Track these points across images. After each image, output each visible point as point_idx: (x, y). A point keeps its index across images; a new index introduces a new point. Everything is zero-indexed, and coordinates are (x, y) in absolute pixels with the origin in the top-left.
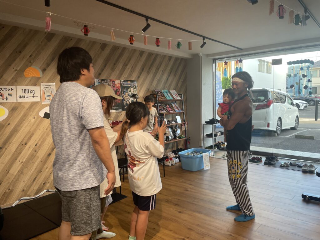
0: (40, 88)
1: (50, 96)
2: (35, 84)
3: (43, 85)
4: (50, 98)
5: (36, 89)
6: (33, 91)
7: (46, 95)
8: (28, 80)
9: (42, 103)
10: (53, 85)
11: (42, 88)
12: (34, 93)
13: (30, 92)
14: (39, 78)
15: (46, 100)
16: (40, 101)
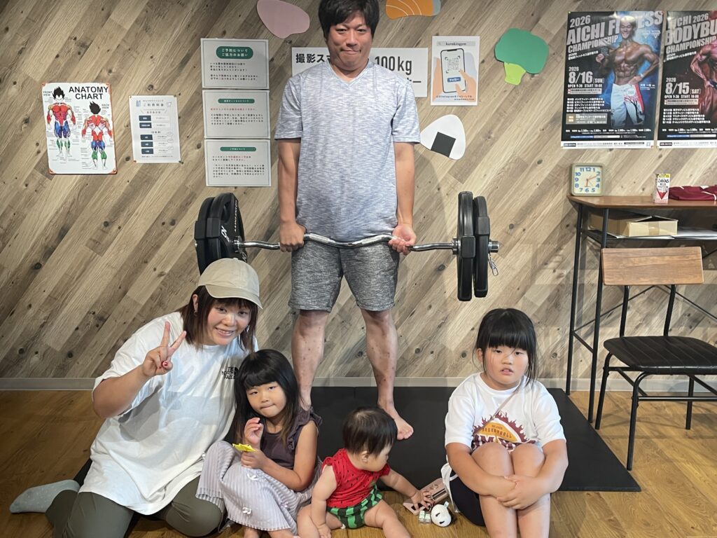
0: (430, 52)
1: (459, 79)
2: (415, 42)
3: (439, 43)
4: (457, 86)
5: (417, 55)
6: (407, 62)
7: (446, 77)
8: (396, 28)
9: (432, 104)
10: (473, 44)
11: (436, 54)
12: (410, 69)
13: (400, 66)
14: (429, 20)
15: (443, 94)
16: (426, 96)
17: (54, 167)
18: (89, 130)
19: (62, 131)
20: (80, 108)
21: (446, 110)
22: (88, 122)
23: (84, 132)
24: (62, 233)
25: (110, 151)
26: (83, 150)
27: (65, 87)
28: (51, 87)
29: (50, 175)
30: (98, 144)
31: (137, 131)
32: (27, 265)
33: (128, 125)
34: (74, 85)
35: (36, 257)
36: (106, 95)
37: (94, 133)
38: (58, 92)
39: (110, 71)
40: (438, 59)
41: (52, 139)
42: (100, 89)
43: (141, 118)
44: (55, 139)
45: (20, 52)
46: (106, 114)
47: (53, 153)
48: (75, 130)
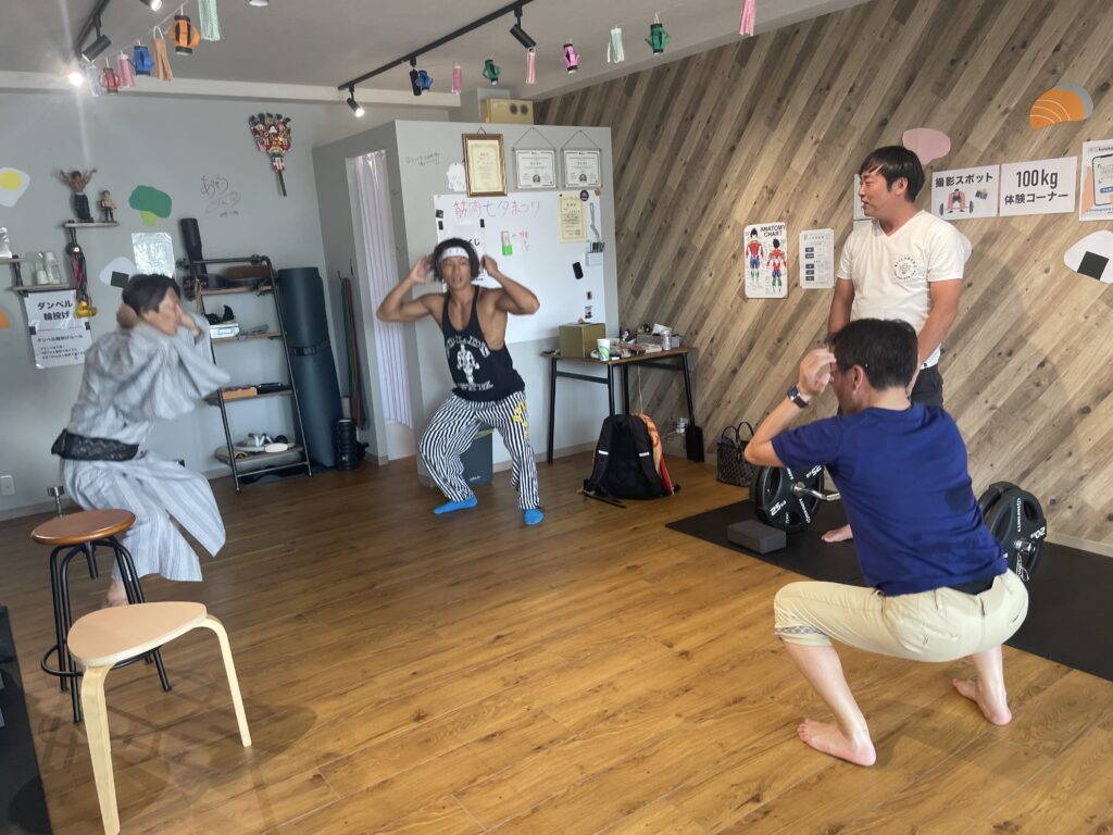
0: (1080, 160)
2: (1062, 151)
3: (1091, 150)
5: (1065, 167)
6: (1052, 175)
7: (1098, 187)
9: (1081, 218)
11: (1087, 161)
12: (1056, 182)
13: (1044, 179)
14: (1081, 124)
15: (1094, 207)
16: (1073, 210)
17: (749, 293)
18: (771, 262)
19: (755, 263)
20: (766, 243)
21: (1098, 226)
22: (771, 255)
23: (768, 263)
24: (751, 346)
25: (784, 279)
26: (767, 278)
27: (758, 227)
28: (749, 229)
29: (745, 299)
30: (776, 273)
31: (803, 261)
32: (729, 370)
33: (798, 257)
34: (764, 225)
35: (734, 363)
36: (784, 232)
37: (774, 264)
38: (754, 232)
39: (788, 212)
40: (1088, 168)
41: (748, 269)
42: (780, 227)
43: (807, 250)
44: (750, 270)
45: (733, 203)
46: (783, 248)
47: (748, 280)
48: (763, 261)
